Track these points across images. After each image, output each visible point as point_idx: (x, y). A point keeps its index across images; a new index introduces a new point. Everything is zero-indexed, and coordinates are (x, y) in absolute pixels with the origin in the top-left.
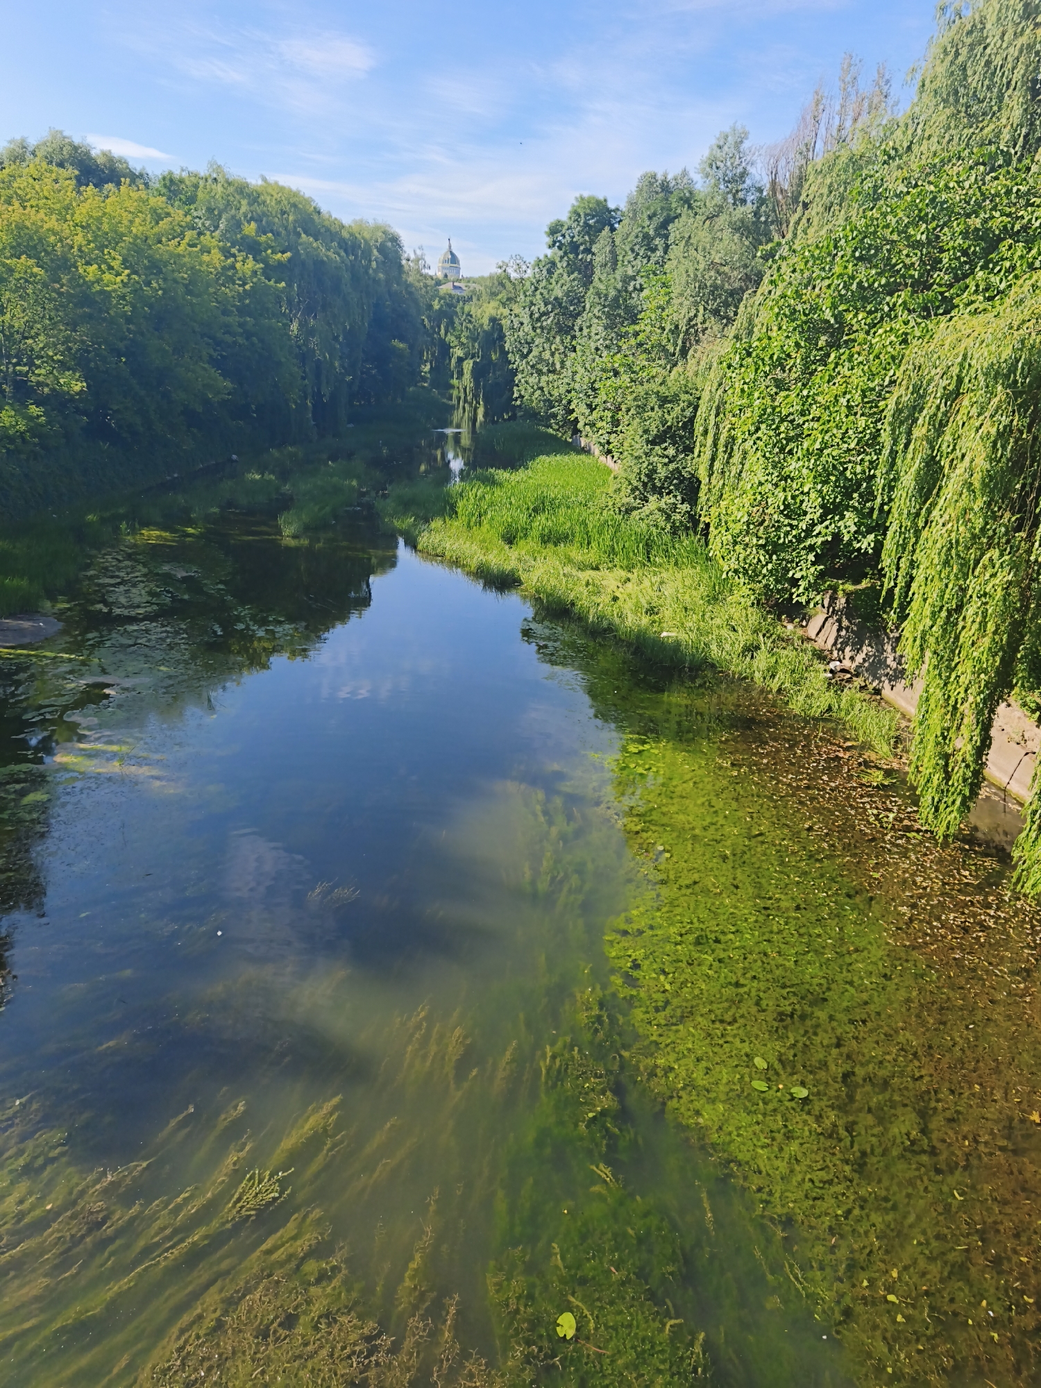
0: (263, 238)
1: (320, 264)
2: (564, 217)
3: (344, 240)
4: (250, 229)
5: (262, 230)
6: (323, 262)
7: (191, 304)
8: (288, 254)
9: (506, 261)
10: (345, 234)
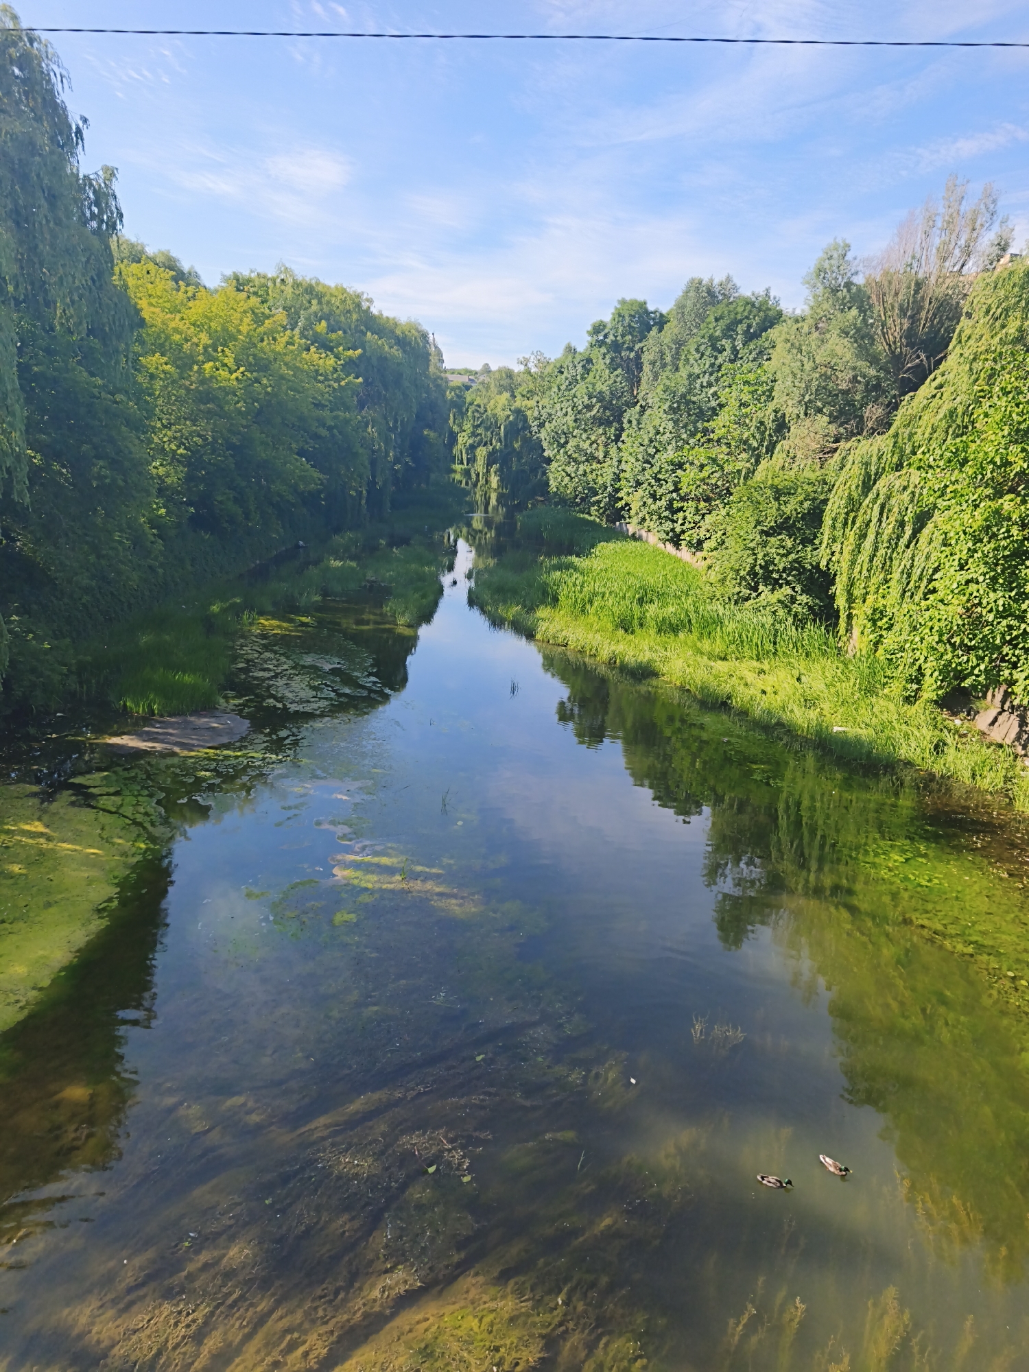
0: (333, 336)
1: (383, 359)
2: (607, 317)
3: (398, 337)
4: (322, 327)
5: (332, 329)
6: (386, 358)
7: (294, 399)
8: (360, 351)
9: (527, 356)
10: (398, 332)
